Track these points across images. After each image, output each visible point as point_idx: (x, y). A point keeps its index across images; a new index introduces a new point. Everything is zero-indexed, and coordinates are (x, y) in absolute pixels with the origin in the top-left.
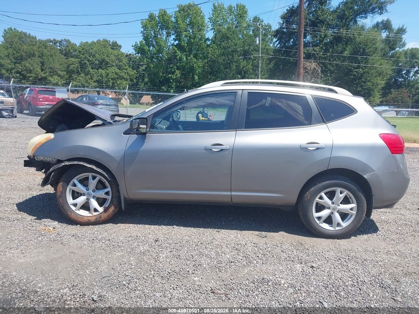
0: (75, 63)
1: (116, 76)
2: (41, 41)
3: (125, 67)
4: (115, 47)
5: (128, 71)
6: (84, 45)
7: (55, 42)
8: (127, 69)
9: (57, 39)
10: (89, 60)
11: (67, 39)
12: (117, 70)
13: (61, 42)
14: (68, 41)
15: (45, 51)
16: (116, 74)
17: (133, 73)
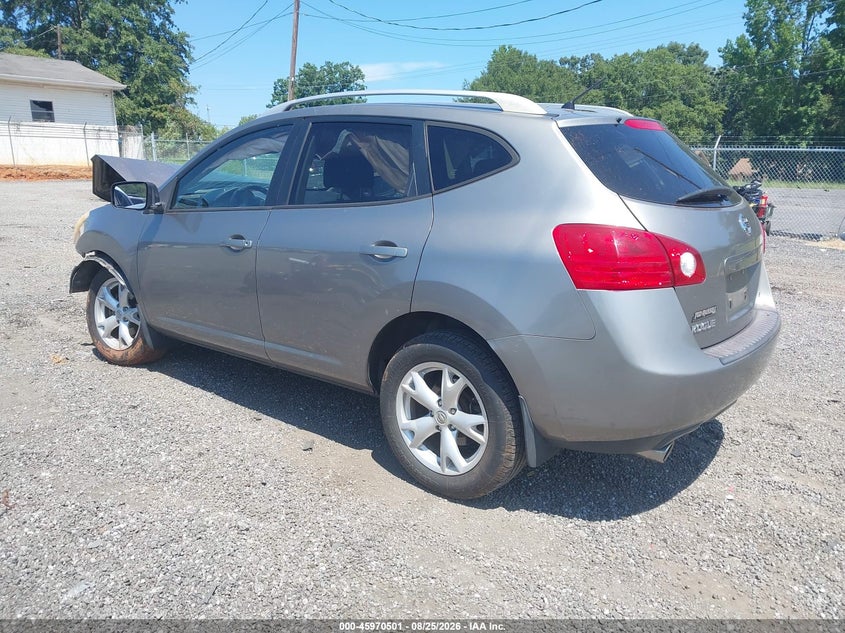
0: (596, 99)
1: (678, 120)
2: (545, 64)
3: (702, 99)
4: (695, 57)
5: (707, 107)
6: (619, 60)
7: (573, 62)
8: (704, 103)
9: (578, 56)
10: (624, 91)
11: (596, 53)
12: (683, 107)
13: (584, 60)
14: (597, 57)
15: (548, 81)
16: (678, 114)
17: (716, 110)
